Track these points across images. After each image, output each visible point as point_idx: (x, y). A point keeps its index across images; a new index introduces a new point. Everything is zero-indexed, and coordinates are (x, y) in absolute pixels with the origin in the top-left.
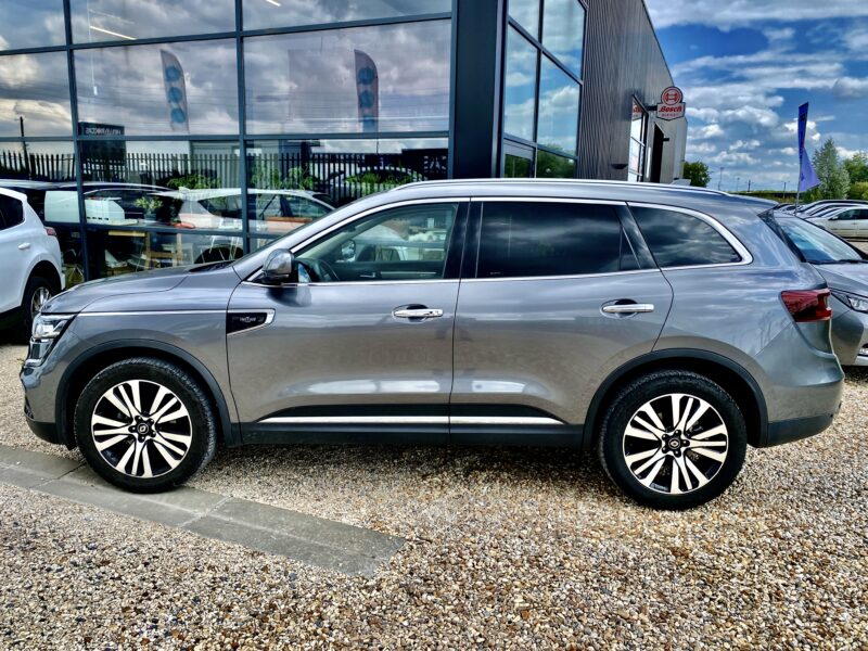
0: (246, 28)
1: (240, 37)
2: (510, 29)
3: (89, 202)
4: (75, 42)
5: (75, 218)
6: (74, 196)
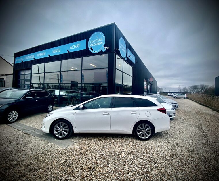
0: (83, 69)
1: (82, 70)
2: (116, 70)
3: (61, 92)
4: (62, 70)
5: (59, 94)
6: (59, 91)
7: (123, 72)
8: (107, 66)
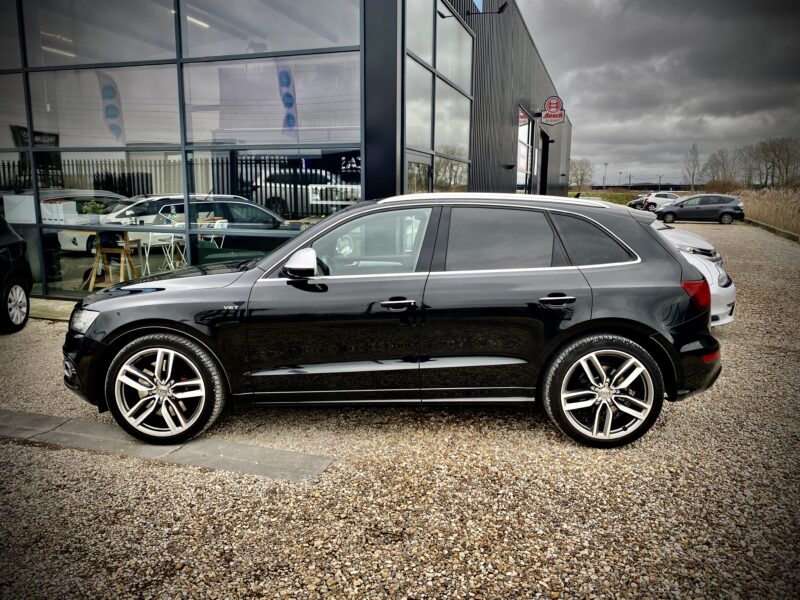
0: (185, 55)
1: (180, 63)
2: (409, 61)
3: (45, 206)
4: (31, 65)
6: (30, 198)
7: (434, 74)
8: (356, 40)
